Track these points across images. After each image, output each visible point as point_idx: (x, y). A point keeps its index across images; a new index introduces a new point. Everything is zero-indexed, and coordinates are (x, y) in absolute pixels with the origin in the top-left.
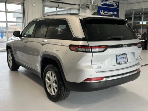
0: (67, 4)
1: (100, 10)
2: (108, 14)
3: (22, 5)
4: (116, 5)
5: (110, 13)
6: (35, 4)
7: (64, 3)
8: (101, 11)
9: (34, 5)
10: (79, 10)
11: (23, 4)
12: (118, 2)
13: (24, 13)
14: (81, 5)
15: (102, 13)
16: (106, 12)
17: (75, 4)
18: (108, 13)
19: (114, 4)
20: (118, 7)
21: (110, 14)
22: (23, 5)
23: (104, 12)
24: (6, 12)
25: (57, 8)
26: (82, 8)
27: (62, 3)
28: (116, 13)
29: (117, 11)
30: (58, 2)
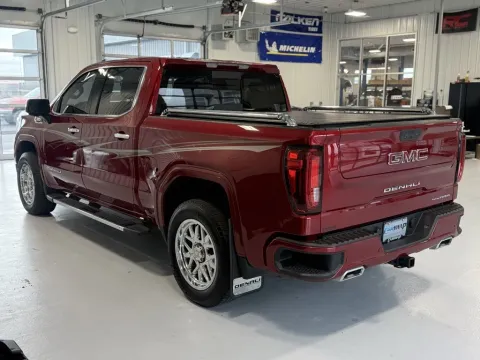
0: (167, 24)
1: (267, 42)
2: (289, 52)
3: (37, 31)
4: (315, 26)
5: (296, 49)
6: (75, 27)
7: (160, 23)
8: (270, 45)
9: (72, 30)
10: (204, 42)
11: (42, 28)
12: (320, 18)
13: (43, 54)
14: (210, 29)
15: (273, 50)
16: (283, 48)
17: (192, 27)
18: (290, 48)
19: (307, 24)
20: (320, 31)
21: (298, 53)
23: (278, 48)
25: (139, 37)
26: (213, 35)
27: (155, 22)
28: (312, 50)
29: (317, 43)
30: (143, 21)
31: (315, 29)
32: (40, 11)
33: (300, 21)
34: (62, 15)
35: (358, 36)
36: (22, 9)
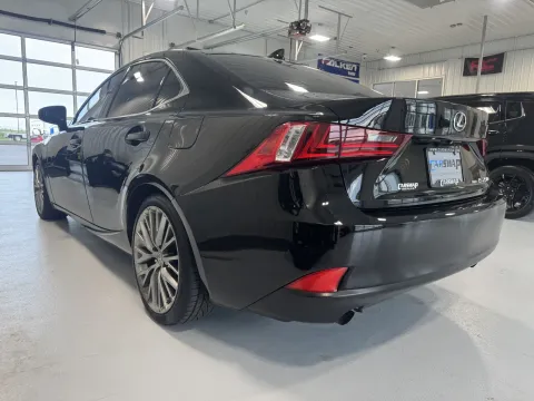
3: (116, 53)
4: (353, 71)
11: (120, 50)
12: (358, 64)
19: (347, 68)
20: (357, 76)
22: (119, 53)
24: (74, 67)
31: (354, 74)
32: (119, 35)
33: (342, 66)
34: (139, 34)
35: (390, 80)
36: (103, 32)
